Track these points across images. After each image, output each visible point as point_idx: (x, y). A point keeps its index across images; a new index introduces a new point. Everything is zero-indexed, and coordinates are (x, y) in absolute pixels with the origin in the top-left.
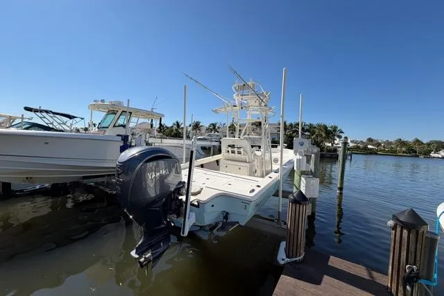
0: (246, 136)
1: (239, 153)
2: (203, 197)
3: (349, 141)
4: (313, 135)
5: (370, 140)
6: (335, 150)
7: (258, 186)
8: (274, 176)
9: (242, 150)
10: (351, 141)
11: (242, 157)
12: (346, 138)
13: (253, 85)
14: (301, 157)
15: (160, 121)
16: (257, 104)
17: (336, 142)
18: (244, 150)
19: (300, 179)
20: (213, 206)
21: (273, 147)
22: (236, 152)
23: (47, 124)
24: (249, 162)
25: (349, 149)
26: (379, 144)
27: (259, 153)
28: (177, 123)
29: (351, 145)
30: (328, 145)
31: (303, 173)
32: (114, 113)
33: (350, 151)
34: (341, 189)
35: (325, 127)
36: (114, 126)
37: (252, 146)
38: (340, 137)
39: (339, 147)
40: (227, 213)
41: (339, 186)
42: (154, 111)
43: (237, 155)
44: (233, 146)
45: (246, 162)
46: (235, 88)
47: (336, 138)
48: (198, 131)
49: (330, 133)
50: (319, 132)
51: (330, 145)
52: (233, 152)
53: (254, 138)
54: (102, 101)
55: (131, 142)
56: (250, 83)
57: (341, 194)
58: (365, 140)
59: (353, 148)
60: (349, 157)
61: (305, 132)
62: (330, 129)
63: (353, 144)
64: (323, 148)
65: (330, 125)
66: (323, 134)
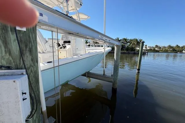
3: (147, 47)
4: (131, 44)
5: (157, 46)
12: (146, 45)
25: (147, 50)
26: (160, 48)
30: (138, 48)
34: (139, 70)
35: (137, 40)
49: (139, 43)
57: (139, 72)
58: (154, 46)
59: (149, 50)
60: (147, 54)
61: (128, 43)
62: (139, 41)
63: (149, 48)
64: (135, 50)
65: (139, 39)
66: (135, 43)
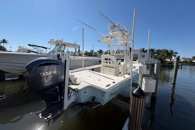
0: (117, 54)
1: (110, 63)
2: (79, 87)
3: (181, 58)
4: (159, 55)
5: (194, 58)
6: (172, 63)
7: (114, 82)
8: (127, 76)
9: (111, 61)
10: (182, 58)
11: (111, 65)
12: (179, 57)
13: (119, 25)
14: (142, 65)
15: (79, 49)
16: (121, 35)
17: (173, 59)
18: (112, 61)
19: (142, 79)
20: (85, 92)
21: (134, 60)
22: (108, 62)
23: (37, 51)
24: (115, 68)
25: (180, 62)
27: (122, 63)
28: (92, 50)
29: (182, 60)
30: (168, 60)
31: (144, 76)
32: (58, 45)
33: (181, 64)
34: (174, 84)
35: (167, 51)
36: (58, 51)
37: (117, 60)
38: (175, 56)
39: (174, 61)
40: (95, 97)
41: (173, 82)
42: (76, 44)
43: (108, 64)
44: (106, 59)
45: (113, 68)
46: (109, 28)
47: (173, 56)
48: (101, 54)
49: (170, 54)
50: (163, 53)
51: (169, 60)
52: (107, 62)
53: (120, 55)
54: (53, 40)
55: (61, 58)
56: (117, 24)
57: (174, 87)
58: (191, 58)
59: (183, 62)
60: (181, 67)
61: (155, 54)
62: (170, 52)
63: (183, 60)
64: (165, 62)
65: (169, 50)
66: (165, 54)
